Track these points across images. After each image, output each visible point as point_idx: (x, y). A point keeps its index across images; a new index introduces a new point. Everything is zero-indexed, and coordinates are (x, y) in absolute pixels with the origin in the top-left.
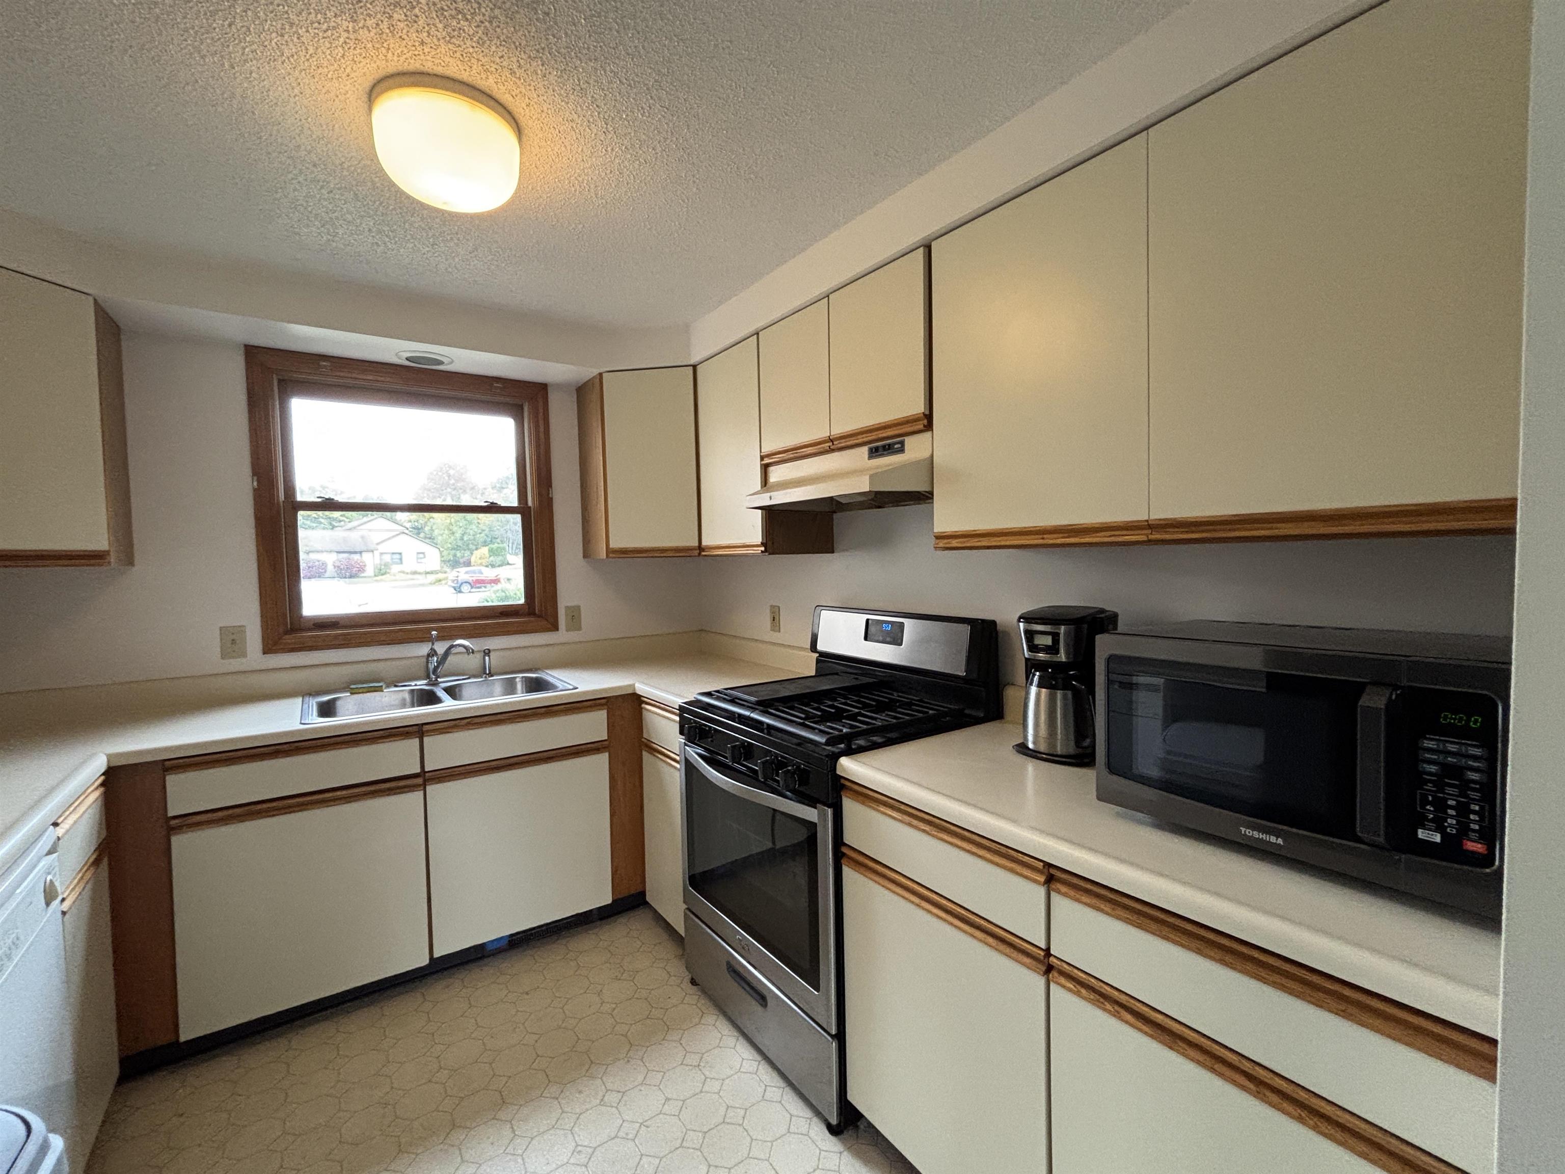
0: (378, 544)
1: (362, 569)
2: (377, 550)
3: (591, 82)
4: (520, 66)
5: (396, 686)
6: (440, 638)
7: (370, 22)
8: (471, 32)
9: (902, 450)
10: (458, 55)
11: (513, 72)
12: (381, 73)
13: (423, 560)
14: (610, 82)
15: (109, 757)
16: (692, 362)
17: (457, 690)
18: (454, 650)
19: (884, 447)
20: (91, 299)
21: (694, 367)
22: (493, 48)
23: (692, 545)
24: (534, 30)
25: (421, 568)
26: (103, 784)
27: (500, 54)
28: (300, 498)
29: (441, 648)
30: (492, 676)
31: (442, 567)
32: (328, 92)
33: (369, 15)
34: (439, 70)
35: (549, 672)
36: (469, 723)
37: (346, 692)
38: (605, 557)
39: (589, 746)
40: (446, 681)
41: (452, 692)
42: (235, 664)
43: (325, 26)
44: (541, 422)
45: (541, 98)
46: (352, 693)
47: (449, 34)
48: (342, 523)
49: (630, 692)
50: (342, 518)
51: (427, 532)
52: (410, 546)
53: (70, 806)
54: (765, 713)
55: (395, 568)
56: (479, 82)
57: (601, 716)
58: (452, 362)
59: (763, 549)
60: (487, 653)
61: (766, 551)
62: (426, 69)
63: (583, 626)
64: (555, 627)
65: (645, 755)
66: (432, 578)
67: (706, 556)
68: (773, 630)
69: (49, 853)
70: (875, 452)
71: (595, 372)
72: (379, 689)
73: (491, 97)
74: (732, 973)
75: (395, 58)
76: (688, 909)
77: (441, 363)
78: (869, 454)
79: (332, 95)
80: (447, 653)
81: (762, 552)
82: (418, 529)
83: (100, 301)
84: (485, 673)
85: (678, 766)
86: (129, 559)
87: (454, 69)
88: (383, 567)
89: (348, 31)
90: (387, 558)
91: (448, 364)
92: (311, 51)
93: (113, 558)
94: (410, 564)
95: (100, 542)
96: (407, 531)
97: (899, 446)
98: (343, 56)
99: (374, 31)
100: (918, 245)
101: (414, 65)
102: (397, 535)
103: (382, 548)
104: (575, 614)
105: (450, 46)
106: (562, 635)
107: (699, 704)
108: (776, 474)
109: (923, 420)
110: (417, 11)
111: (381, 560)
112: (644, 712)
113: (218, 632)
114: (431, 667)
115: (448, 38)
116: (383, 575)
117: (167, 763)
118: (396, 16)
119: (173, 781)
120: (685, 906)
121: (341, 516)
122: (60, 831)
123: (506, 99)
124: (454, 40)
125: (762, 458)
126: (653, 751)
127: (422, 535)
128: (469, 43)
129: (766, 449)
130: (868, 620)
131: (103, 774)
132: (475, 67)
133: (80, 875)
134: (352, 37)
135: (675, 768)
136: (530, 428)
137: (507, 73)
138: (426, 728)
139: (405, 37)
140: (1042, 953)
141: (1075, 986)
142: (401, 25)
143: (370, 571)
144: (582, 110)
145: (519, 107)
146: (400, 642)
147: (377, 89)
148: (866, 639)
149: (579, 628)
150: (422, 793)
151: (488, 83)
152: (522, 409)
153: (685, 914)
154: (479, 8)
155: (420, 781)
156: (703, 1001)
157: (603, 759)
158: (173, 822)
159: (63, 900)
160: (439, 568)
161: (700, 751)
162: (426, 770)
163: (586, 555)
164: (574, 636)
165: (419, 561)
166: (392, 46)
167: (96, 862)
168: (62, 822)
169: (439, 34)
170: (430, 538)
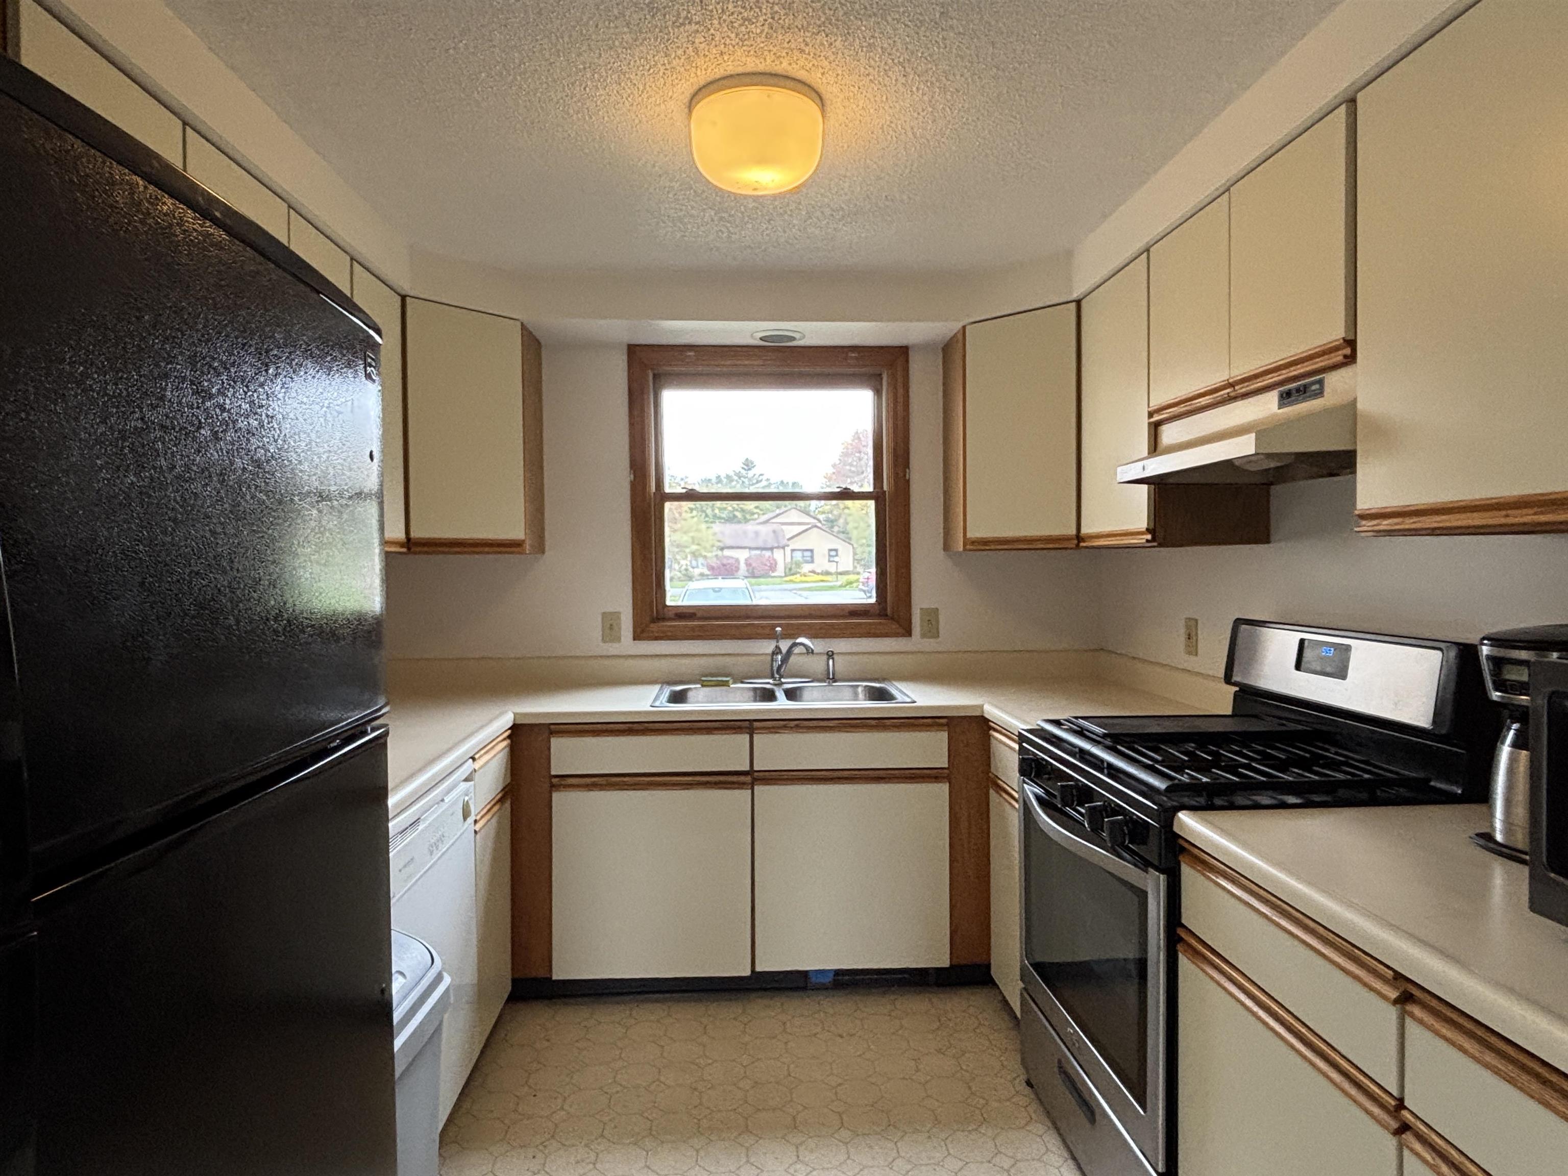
0: (789, 539)
1: (773, 567)
2: (788, 546)
3: (876, 35)
4: (807, 45)
5: (742, 682)
6: (785, 636)
7: (680, 52)
8: (758, 31)
9: (1320, 393)
10: (752, 53)
11: (802, 51)
12: (696, 87)
13: (836, 559)
14: (895, 30)
15: (515, 714)
16: (1075, 295)
17: (798, 692)
18: (797, 650)
19: (1298, 390)
20: (519, 324)
21: (1078, 302)
22: (780, 37)
23: (1070, 533)
24: (811, 10)
25: (832, 568)
26: (509, 737)
27: (787, 40)
28: (667, 490)
29: (784, 645)
30: (835, 682)
31: (855, 567)
32: (659, 115)
33: (678, 47)
34: (740, 70)
35: (896, 683)
36: (797, 726)
37: (698, 683)
38: (961, 549)
39: (925, 771)
40: (790, 683)
41: (791, 694)
42: (613, 649)
43: (648, 67)
44: (901, 391)
45: (833, 65)
46: (703, 686)
47: (741, 39)
48: (756, 516)
49: (978, 714)
50: (756, 511)
51: (841, 526)
52: (820, 542)
53: (485, 747)
54: (1112, 749)
55: (806, 568)
56: (776, 68)
57: (941, 738)
58: (804, 337)
59: (1149, 537)
60: (830, 655)
61: (1154, 539)
62: (729, 73)
63: (941, 632)
64: (908, 633)
65: (992, 793)
66: (843, 579)
67: (1087, 547)
68: (1190, 653)
69: (466, 780)
70: (1286, 398)
71: (958, 326)
72: (725, 684)
73: (787, 77)
74: (1063, 1076)
75: (704, 72)
76: (1025, 989)
77: (793, 339)
78: (1279, 401)
79: (662, 116)
80: (789, 652)
81: (1148, 541)
82: (832, 521)
83: (525, 323)
84: (829, 678)
85: (1017, 806)
86: (540, 547)
87: (752, 64)
88: (794, 566)
89: (664, 64)
90: (798, 556)
91: (800, 339)
92: (641, 88)
93: (527, 547)
94: (822, 563)
95: (517, 531)
96: (819, 525)
97: (1317, 386)
98: (664, 85)
99: (683, 57)
100: (1338, 101)
101: (719, 72)
102: (810, 528)
103: (794, 545)
104: (932, 617)
105: (745, 48)
106: (917, 641)
107: (1043, 734)
108: (1170, 434)
109: (1344, 348)
110: (712, 31)
111: (792, 557)
112: (993, 741)
113: (600, 619)
114: (775, 665)
115: (741, 43)
116: (793, 574)
117: (552, 727)
118: (697, 41)
119: (556, 743)
120: (1021, 985)
121: (756, 507)
122: (477, 765)
123: (802, 75)
124: (746, 43)
125: (1151, 415)
126: (1000, 789)
127: (836, 529)
128: (759, 40)
129: (1155, 403)
130: (1302, 642)
131: (509, 729)
132: (768, 58)
133: (488, 807)
134: (668, 67)
135: (1013, 807)
136: (887, 400)
137: (796, 53)
138: (756, 724)
139: (707, 53)
140: (1393, 1103)
141: (1433, 1159)
142: (703, 46)
143: (780, 570)
144: (876, 62)
145: (815, 78)
146: (749, 637)
147: (695, 100)
148: (1298, 667)
149: (936, 635)
150: (750, 791)
151: (784, 66)
152: (882, 379)
153: (1021, 994)
154: (761, 11)
155: (748, 779)
156: (1035, 1106)
157: (943, 789)
158: (555, 781)
159: (476, 822)
160: (851, 568)
161: (1035, 790)
162: (756, 768)
163: (946, 547)
164: (929, 644)
165: (832, 559)
166: (699, 64)
167: (501, 801)
168: (479, 758)
169: (733, 42)
170: (843, 532)
